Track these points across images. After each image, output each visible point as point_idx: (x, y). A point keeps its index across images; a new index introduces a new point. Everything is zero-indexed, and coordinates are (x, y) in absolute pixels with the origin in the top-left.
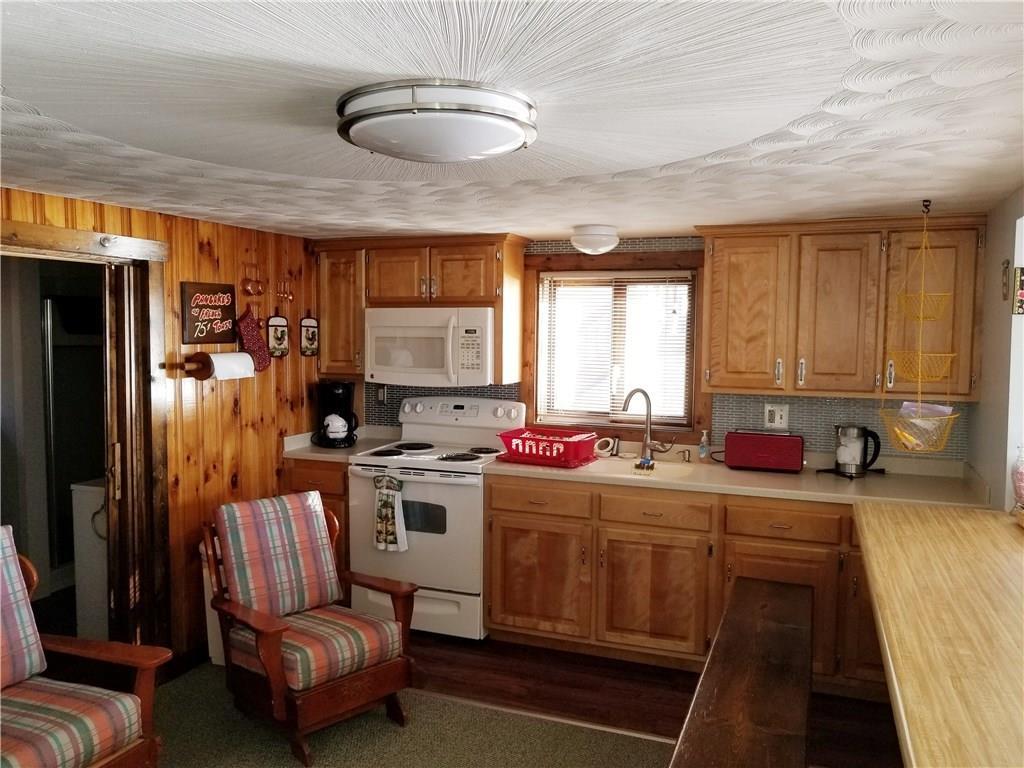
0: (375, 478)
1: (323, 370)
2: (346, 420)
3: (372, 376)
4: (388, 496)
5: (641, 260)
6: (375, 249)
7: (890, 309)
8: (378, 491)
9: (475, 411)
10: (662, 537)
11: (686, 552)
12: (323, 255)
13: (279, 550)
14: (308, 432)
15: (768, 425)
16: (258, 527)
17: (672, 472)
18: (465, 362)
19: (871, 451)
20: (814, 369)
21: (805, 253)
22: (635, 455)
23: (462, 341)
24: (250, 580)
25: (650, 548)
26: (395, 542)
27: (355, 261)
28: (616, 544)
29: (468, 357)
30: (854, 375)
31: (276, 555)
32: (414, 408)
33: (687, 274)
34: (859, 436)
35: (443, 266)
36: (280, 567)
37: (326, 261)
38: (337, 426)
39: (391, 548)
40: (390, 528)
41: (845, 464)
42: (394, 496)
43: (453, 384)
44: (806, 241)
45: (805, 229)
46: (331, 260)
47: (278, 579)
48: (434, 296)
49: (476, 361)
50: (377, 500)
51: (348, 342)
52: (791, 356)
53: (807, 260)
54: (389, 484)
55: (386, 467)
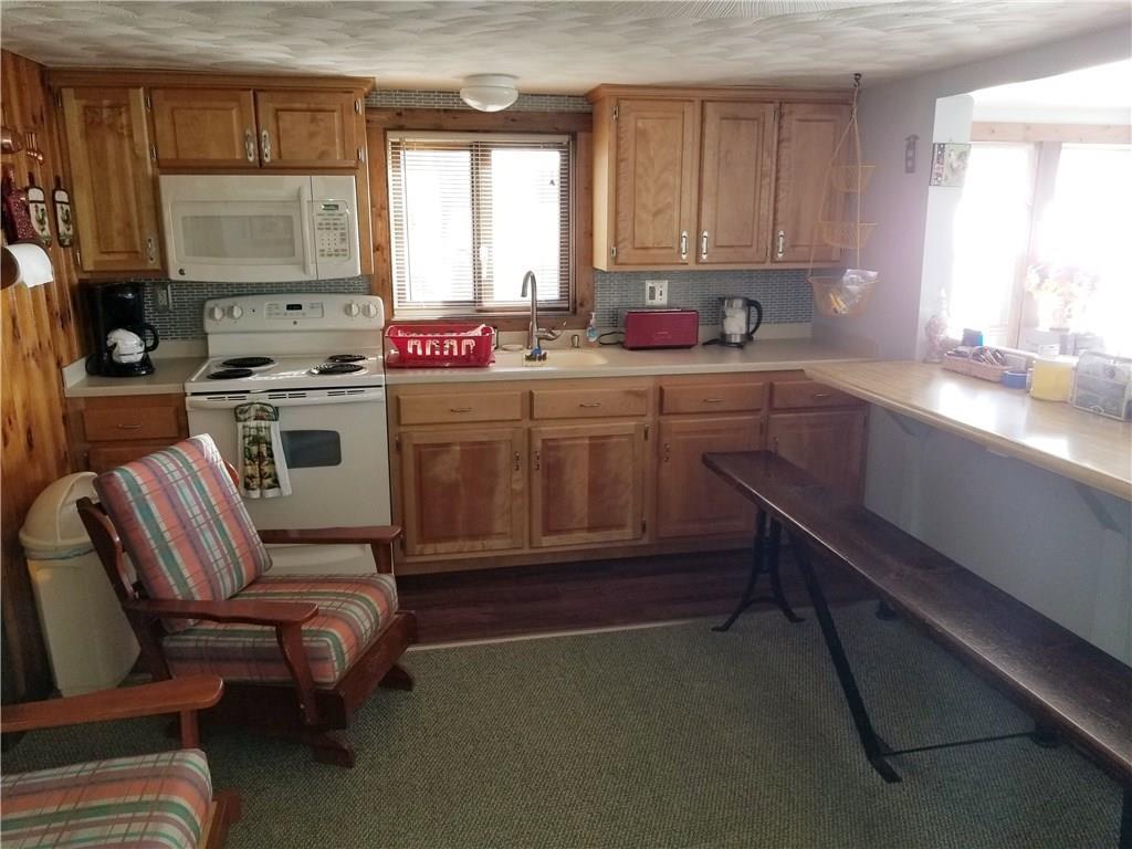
0: (236, 408)
1: (89, 266)
2: (139, 335)
3: (182, 272)
4: (258, 429)
5: (513, 120)
6: (164, 88)
7: (781, 181)
8: (240, 425)
9: (320, 310)
10: (598, 427)
11: (623, 440)
12: (68, 94)
13: (201, 519)
14: (80, 358)
15: (649, 302)
16: (168, 493)
17: (567, 360)
18: (326, 247)
19: (754, 319)
20: (715, 242)
21: (708, 119)
22: (521, 346)
23: (319, 219)
24: (182, 566)
25: (587, 442)
26: (276, 483)
27: (128, 106)
28: (550, 444)
29: (329, 240)
30: (751, 246)
31: (199, 526)
32: (229, 312)
33: (564, 139)
34: (743, 306)
35: (277, 119)
36: (208, 539)
37: (75, 102)
38: (128, 345)
39: (270, 493)
40: (267, 469)
41: (730, 335)
42: (268, 428)
43: (311, 276)
44: (709, 107)
45: (708, 95)
46: (84, 102)
47: (210, 556)
48: (267, 160)
49: (340, 247)
50: (240, 437)
51: (128, 225)
52: (694, 231)
53: (711, 128)
54: (260, 413)
55: (248, 392)
